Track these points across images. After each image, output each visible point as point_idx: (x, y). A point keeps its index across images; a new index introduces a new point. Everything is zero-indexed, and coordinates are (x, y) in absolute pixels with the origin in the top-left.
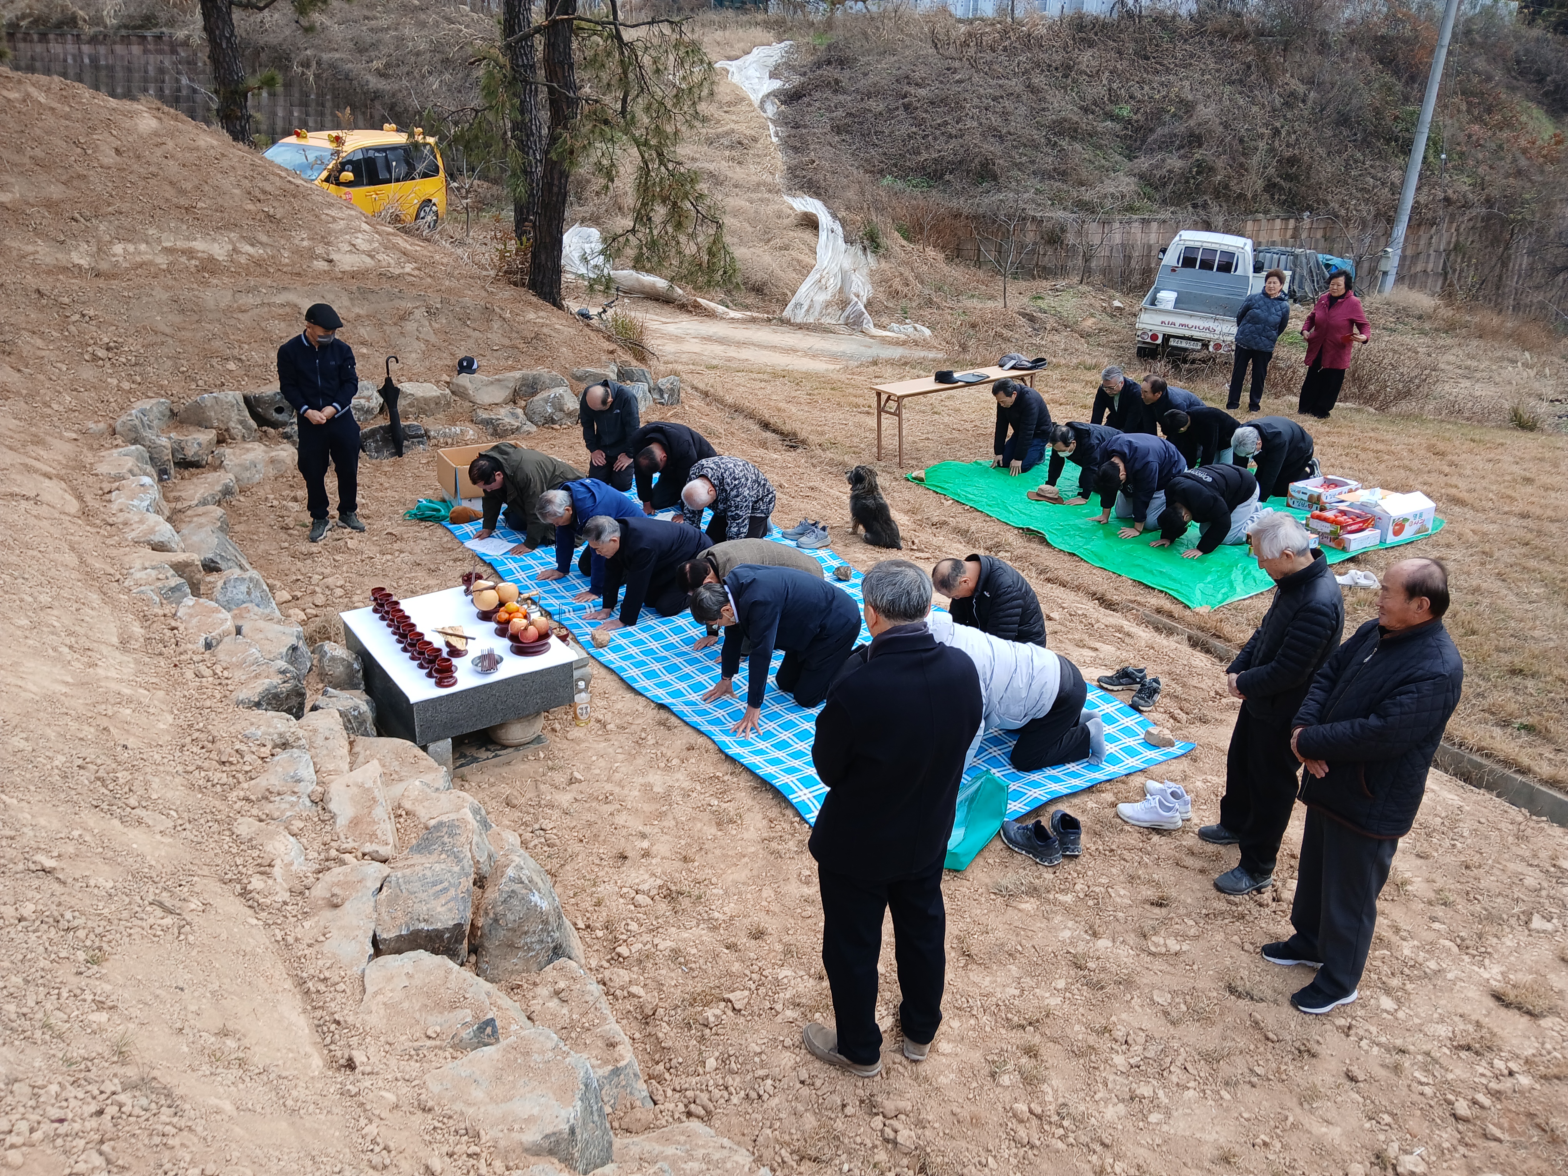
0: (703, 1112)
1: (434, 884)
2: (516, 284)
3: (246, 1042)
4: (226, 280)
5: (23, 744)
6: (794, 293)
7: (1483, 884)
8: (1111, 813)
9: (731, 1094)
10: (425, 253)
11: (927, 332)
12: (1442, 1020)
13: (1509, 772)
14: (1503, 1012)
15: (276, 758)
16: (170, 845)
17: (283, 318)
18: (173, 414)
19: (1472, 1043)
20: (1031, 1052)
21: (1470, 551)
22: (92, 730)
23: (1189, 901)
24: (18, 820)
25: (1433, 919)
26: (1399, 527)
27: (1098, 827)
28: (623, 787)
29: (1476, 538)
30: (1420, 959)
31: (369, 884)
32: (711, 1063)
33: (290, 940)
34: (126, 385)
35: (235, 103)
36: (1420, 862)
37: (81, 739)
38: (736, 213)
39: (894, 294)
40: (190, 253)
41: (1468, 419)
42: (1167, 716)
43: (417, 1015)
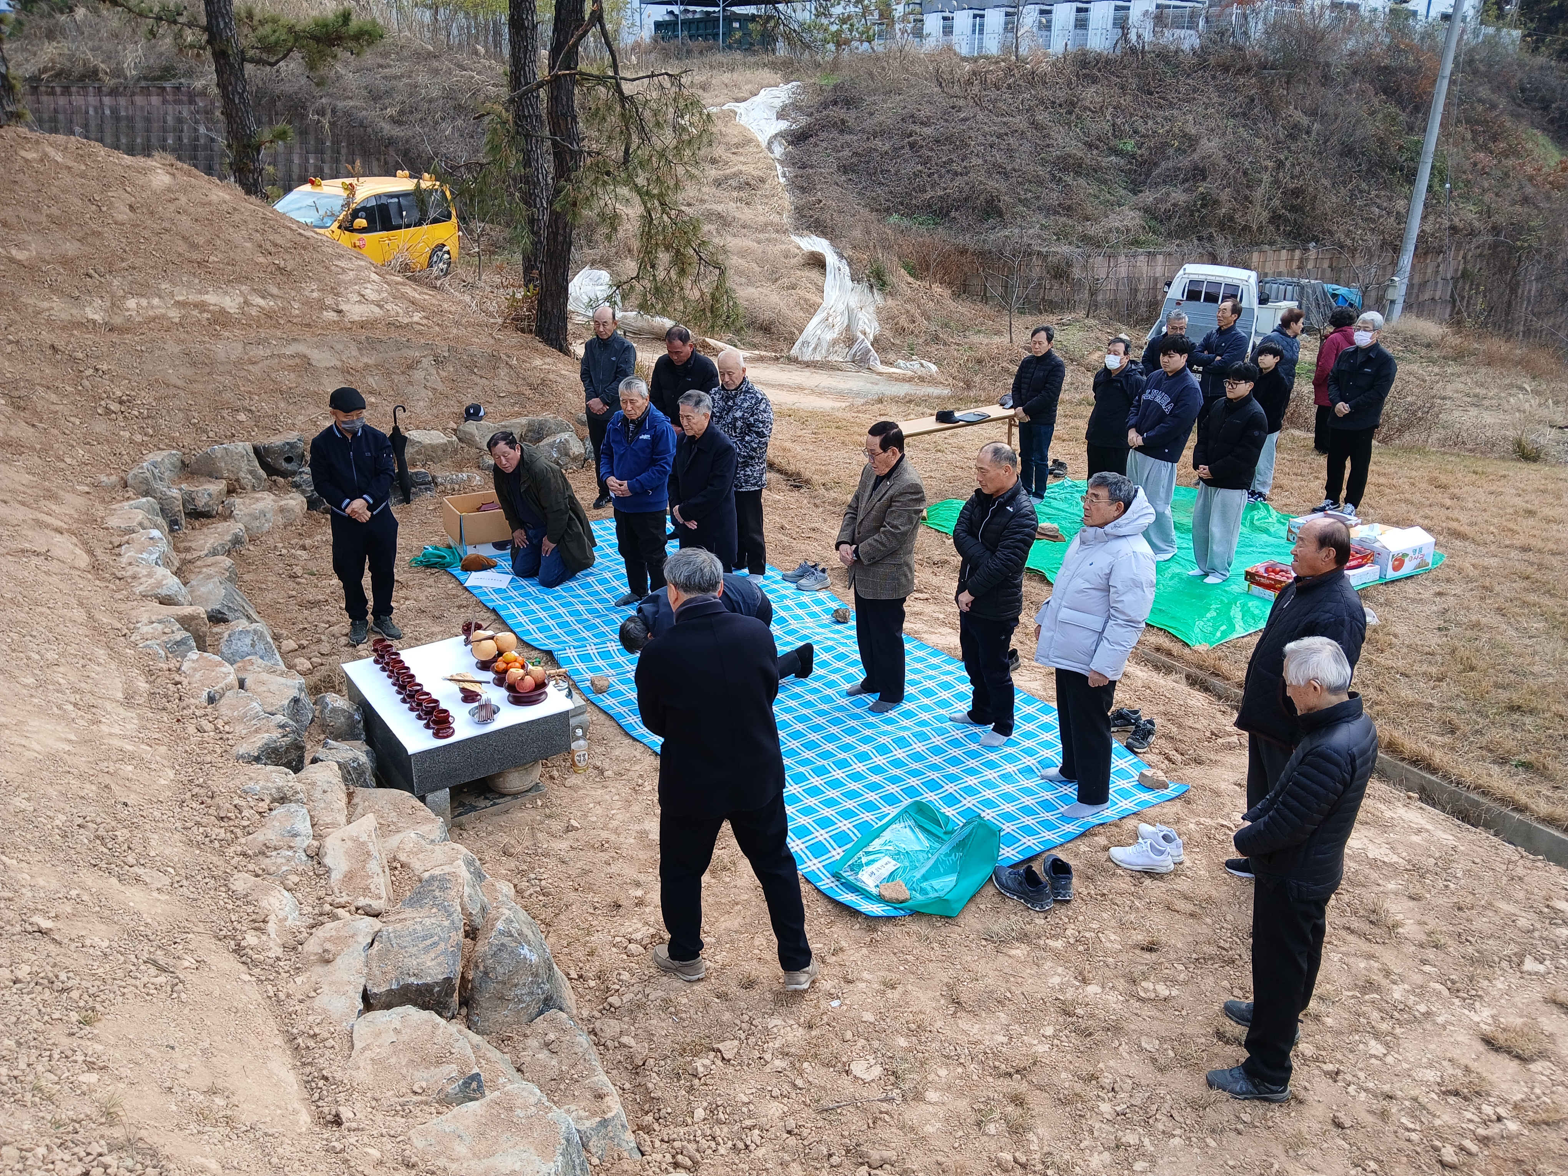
0: (689, 1163)
1: (425, 938)
2: (523, 331)
3: (234, 1100)
4: (237, 332)
5: (25, 805)
6: (801, 331)
7: (1475, 926)
8: (1102, 856)
9: (718, 1144)
10: (434, 301)
11: (934, 368)
12: (1430, 1065)
13: (1506, 811)
14: (1493, 1057)
15: (274, 813)
16: (167, 903)
17: (292, 369)
18: (184, 465)
19: (1460, 1088)
20: (1018, 1100)
21: (1470, 586)
22: (94, 788)
23: (1179, 945)
24: (17, 881)
25: (1424, 962)
26: (1399, 562)
27: (1090, 872)
28: (619, 835)
29: (1477, 572)
30: (1410, 1003)
31: (360, 939)
32: (700, 1113)
33: (282, 996)
34: (138, 438)
35: (248, 156)
36: (1412, 904)
37: (82, 798)
38: (743, 253)
39: (901, 331)
40: (202, 306)
41: (1471, 451)
42: (1161, 758)
43: (404, 1071)
